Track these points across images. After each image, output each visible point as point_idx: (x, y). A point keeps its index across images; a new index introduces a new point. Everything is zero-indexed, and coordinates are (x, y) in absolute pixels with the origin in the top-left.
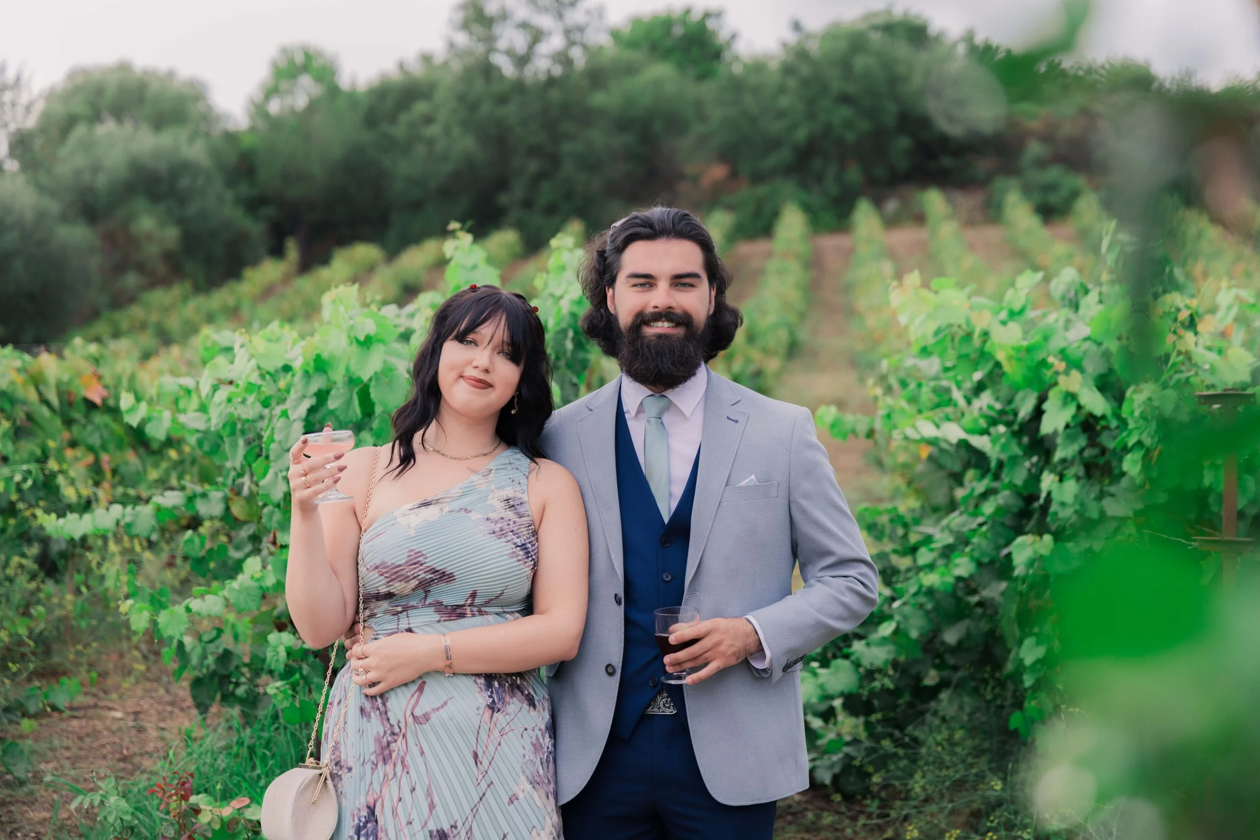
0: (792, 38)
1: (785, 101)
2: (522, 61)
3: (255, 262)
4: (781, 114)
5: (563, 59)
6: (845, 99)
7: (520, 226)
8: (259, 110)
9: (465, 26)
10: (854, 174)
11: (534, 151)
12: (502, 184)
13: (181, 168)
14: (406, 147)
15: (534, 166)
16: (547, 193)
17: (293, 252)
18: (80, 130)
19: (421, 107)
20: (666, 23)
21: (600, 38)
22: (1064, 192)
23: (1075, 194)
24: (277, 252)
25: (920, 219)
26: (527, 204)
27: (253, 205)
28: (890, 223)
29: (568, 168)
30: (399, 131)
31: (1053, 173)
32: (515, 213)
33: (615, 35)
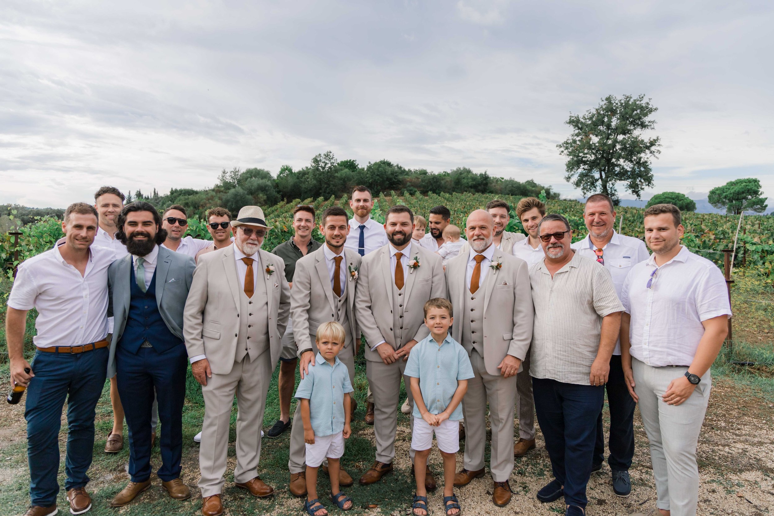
0: (369, 165)
1: (368, 175)
2: (323, 168)
3: (279, 202)
4: (367, 177)
5: (330, 168)
6: (378, 175)
7: (323, 196)
8: (279, 176)
9: (314, 162)
10: (379, 188)
11: (326, 183)
12: (320, 189)
13: (266, 186)
14: (304, 183)
15: (326, 186)
16: (328, 190)
17: (285, 200)
18: (249, 179)
19: (307, 176)
20: (347, 162)
21: (335, 164)
22: (414, 191)
23: (416, 191)
24: (283, 200)
25: (390, 195)
26: (325, 192)
27: (278, 192)
28: (385, 196)
29: (331, 186)
30: (303, 180)
31: (411, 188)
32: (322, 194)
33: (338, 164)
